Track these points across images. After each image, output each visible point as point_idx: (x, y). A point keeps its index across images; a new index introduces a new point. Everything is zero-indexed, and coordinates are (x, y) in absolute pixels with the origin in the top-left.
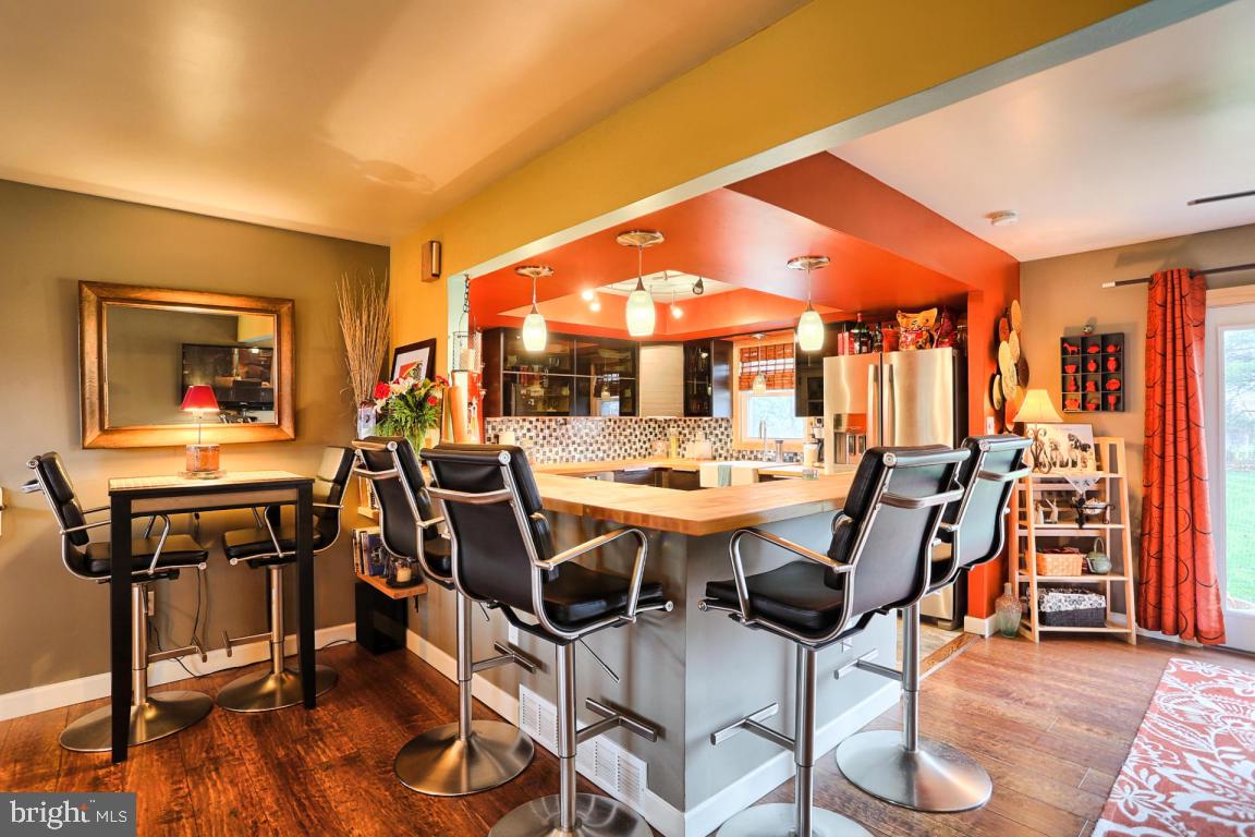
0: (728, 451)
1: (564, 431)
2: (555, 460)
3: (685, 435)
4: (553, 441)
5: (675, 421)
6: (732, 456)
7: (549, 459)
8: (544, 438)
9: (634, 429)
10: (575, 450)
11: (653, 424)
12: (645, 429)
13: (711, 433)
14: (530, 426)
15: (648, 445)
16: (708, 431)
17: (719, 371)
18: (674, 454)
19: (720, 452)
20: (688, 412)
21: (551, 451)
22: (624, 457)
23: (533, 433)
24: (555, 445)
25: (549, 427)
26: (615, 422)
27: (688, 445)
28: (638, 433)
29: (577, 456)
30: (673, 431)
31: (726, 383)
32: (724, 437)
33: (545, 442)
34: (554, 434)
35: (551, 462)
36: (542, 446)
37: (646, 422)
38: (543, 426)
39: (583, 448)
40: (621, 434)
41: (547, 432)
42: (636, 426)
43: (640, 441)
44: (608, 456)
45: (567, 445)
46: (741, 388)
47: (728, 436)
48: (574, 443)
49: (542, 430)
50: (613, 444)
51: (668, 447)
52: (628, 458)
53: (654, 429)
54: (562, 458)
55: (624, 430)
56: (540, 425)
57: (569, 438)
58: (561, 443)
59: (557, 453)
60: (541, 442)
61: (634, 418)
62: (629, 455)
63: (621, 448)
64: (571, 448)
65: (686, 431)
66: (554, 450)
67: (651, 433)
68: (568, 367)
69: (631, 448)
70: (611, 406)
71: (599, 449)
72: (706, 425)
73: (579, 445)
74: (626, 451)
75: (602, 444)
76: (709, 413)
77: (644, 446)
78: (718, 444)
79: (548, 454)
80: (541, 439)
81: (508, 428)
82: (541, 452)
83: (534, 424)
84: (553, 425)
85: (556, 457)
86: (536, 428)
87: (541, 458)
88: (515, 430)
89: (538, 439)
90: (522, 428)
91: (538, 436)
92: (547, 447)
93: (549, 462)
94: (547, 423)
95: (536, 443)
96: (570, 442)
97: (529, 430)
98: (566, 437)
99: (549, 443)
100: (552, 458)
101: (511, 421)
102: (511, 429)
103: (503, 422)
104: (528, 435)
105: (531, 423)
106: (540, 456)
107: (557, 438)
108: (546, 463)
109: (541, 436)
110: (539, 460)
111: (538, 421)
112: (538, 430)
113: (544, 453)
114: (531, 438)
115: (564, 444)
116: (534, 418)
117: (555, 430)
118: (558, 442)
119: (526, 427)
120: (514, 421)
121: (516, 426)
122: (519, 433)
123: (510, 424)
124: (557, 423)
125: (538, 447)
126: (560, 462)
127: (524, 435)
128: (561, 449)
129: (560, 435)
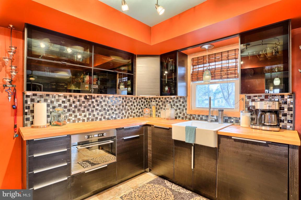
0: (184, 114)
1: (90, 103)
2: (84, 120)
3: (160, 106)
4: (82, 109)
5: (155, 99)
6: (186, 117)
7: (79, 119)
8: (76, 107)
9: (134, 103)
10: (98, 114)
11: (143, 100)
12: (139, 102)
13: (174, 105)
14: (64, 100)
15: (141, 110)
16: (172, 103)
18: (154, 116)
19: (179, 115)
20: (162, 93)
21: (80, 115)
22: (128, 117)
23: (67, 104)
24: (84, 111)
25: (79, 101)
26: (123, 99)
27: (162, 111)
28: (135, 104)
29: (99, 117)
30: (154, 103)
31: (184, 78)
32: (182, 107)
33: (76, 110)
34: (83, 105)
35: (81, 122)
36: (74, 112)
37: (140, 99)
39: (103, 112)
40: (126, 105)
41: (78, 104)
42: (135, 101)
43: (136, 108)
44: (119, 117)
45: (93, 111)
46: (192, 80)
47: (184, 106)
48: (97, 110)
49: (74, 102)
50: (122, 110)
51: (151, 111)
52: (130, 118)
53: (144, 102)
54: (88, 119)
55: (128, 103)
56: (72, 99)
57: (94, 107)
58: (88, 110)
59: (85, 116)
60: (73, 109)
61: (134, 97)
62: (131, 116)
63: (126, 113)
64: (95, 113)
65: (160, 104)
66: (83, 114)
67: (142, 105)
69: (132, 112)
70: (123, 90)
71: (113, 113)
72: (171, 101)
73: (100, 111)
74: (129, 113)
75: (115, 110)
76: (176, 94)
77: (139, 111)
78: (178, 111)
79: (79, 117)
80: (73, 108)
81: (46, 100)
82: (73, 116)
83: (68, 98)
84: (83, 99)
85: (84, 118)
86: (69, 101)
87: (73, 119)
88: (52, 102)
89: (71, 108)
90: (58, 101)
91: (71, 105)
92: (78, 113)
93: (79, 121)
94: (78, 98)
95: (69, 110)
96: (94, 109)
97: (63, 102)
98: (92, 106)
99: (79, 110)
100: (81, 119)
101: (48, 95)
102: (49, 101)
103: (41, 96)
104: (63, 105)
105: (65, 97)
106: (72, 118)
107: (85, 107)
108: (76, 122)
109: (73, 106)
110: (71, 121)
111: (71, 96)
112: (71, 102)
113: (76, 116)
114: (65, 107)
115: (90, 110)
116: (68, 94)
117: (84, 102)
118: (86, 109)
119: (61, 99)
120: (51, 96)
121: (53, 99)
122: (56, 104)
123: (47, 98)
124: (85, 98)
125: (71, 113)
126: (87, 121)
127: (60, 105)
128: (87, 113)
129: (87, 105)
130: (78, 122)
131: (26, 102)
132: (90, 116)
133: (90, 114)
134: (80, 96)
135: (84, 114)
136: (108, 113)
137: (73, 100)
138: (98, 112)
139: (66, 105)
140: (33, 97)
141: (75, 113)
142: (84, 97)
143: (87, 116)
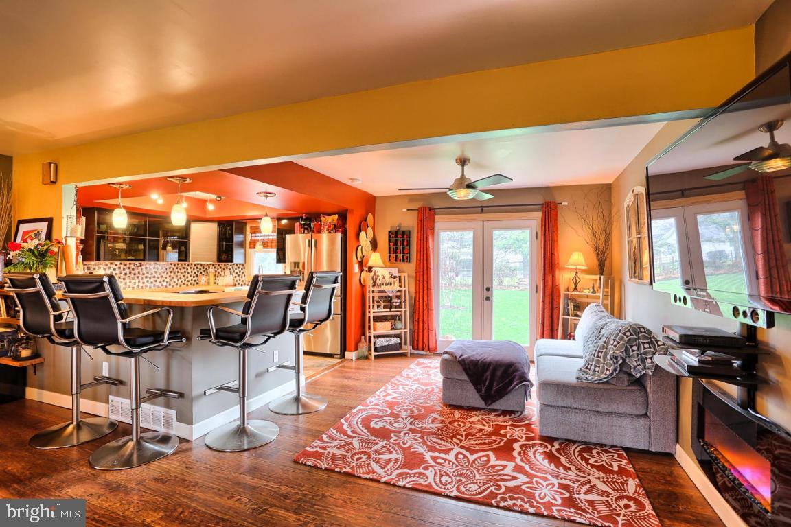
0: (243, 281)
1: (139, 270)
2: (133, 288)
3: (219, 273)
4: (132, 276)
5: (213, 265)
6: (245, 284)
7: (129, 287)
8: (126, 274)
9: (187, 269)
10: (148, 281)
11: (199, 267)
12: (194, 269)
13: (234, 272)
14: (116, 267)
15: (196, 278)
16: (232, 270)
17: (237, 238)
18: (212, 284)
19: (238, 281)
20: (220, 260)
21: (130, 282)
22: (180, 286)
23: (118, 272)
24: (133, 279)
25: (129, 268)
26: (175, 265)
27: (220, 278)
28: (189, 271)
29: (149, 285)
30: (211, 270)
31: (242, 245)
32: (241, 274)
33: (126, 276)
34: (133, 272)
36: (124, 279)
37: (195, 265)
38: (125, 267)
39: (153, 280)
40: (178, 272)
41: (128, 271)
42: (189, 268)
43: (191, 276)
44: (170, 285)
45: (142, 279)
46: (250, 248)
47: (243, 273)
48: (146, 277)
50: (173, 278)
51: (209, 279)
52: (182, 286)
53: (200, 269)
54: (138, 286)
55: (180, 270)
56: (122, 266)
57: (143, 274)
58: (138, 277)
59: (135, 283)
60: (124, 276)
61: (187, 263)
62: (184, 284)
63: (178, 280)
64: (145, 280)
65: (220, 270)
66: (133, 281)
67: (198, 272)
68: (142, 233)
69: (185, 280)
70: (172, 255)
71: (164, 281)
72: (231, 267)
73: (150, 278)
74: (182, 282)
75: (166, 278)
76: (231, 260)
77: (194, 279)
78: (238, 278)
79: (128, 284)
84: (132, 267)
86: (120, 268)
91: (121, 273)
94: (128, 265)
96: (144, 277)
98: (141, 273)
99: (128, 277)
102: (102, 269)
104: (114, 272)
105: (116, 265)
107: (135, 274)
109: (124, 273)
111: (121, 264)
115: (140, 278)
117: (133, 270)
118: (135, 277)
119: (112, 267)
121: (106, 267)
124: (135, 265)
125: (122, 280)
127: (111, 273)
128: (137, 280)
129: (137, 272)
132: (140, 284)
133: (139, 282)
134: (130, 264)
136: (158, 281)
138: (148, 279)
142: (133, 265)
143: (137, 283)
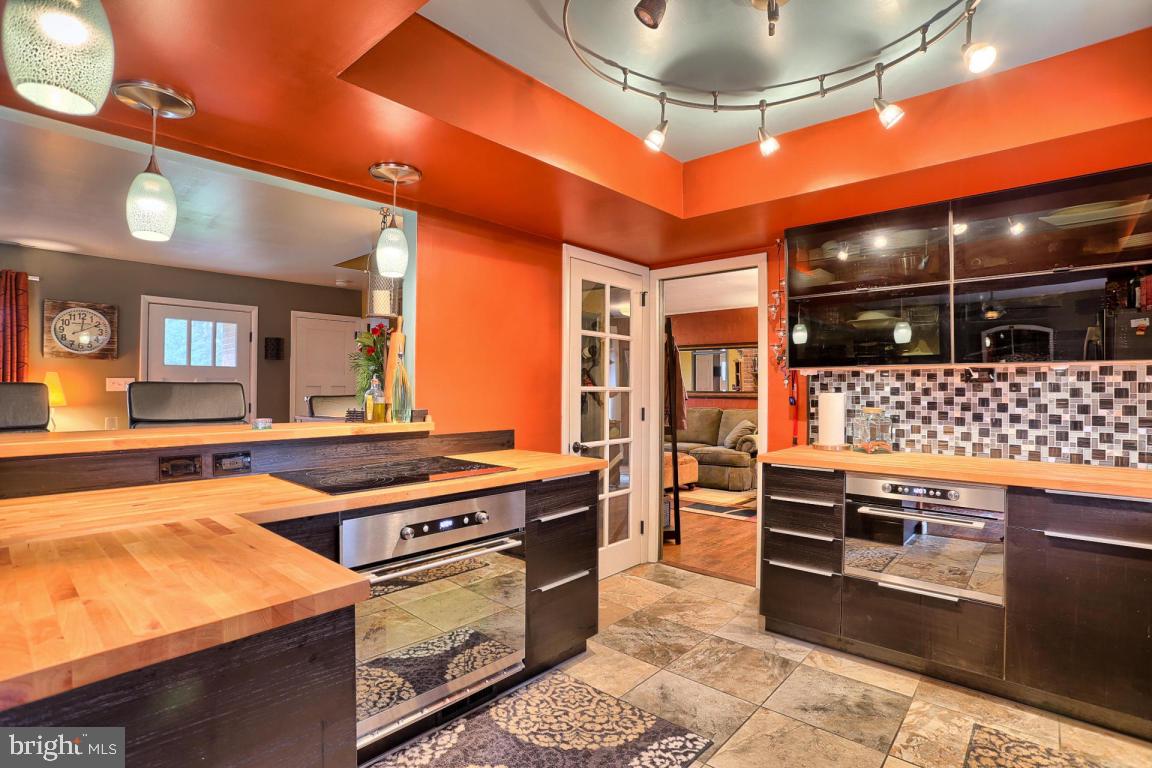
1: (986, 393)
4: (956, 413)
7: (944, 445)
8: (932, 406)
10: (1020, 433)
14: (898, 384)
21: (948, 431)
23: (906, 397)
24: (960, 421)
25: (943, 387)
29: (1026, 447)
33: (934, 414)
34: (959, 400)
35: (949, 453)
36: (927, 420)
38: (929, 385)
41: (939, 396)
45: (997, 423)
48: (1015, 419)
49: (926, 392)
54: (978, 447)
57: (1003, 408)
58: (978, 417)
59: (966, 437)
60: (925, 413)
64: (1008, 430)
66: (959, 430)
73: (1032, 424)
79: (941, 436)
80: (923, 408)
81: (851, 387)
82: (924, 432)
83: (908, 379)
84: (956, 381)
85: (962, 444)
86: (912, 387)
87: (925, 441)
88: (865, 391)
89: (917, 408)
90: (880, 387)
91: (916, 401)
92: (940, 423)
93: (945, 452)
94: (941, 379)
95: (911, 415)
96: (1004, 417)
97: (895, 391)
98: (993, 405)
99: (943, 416)
100: (951, 444)
101: (856, 374)
102: (858, 389)
103: (842, 377)
104: (894, 399)
105: (900, 377)
106: (921, 438)
107: (965, 407)
108: (935, 451)
109: (924, 403)
110: (918, 447)
111: (916, 373)
112: (917, 390)
113: (932, 435)
114: (900, 405)
115: (987, 419)
116: (906, 369)
117: (960, 392)
118: (968, 416)
119: (888, 384)
120: (862, 376)
121: (868, 384)
122: (875, 396)
123: (854, 380)
124: (966, 376)
125: (917, 422)
126: (974, 455)
127: (885, 400)
128: (975, 429)
129: (975, 400)
130: (940, 452)
131: (812, 391)
132: (986, 440)
133: (984, 433)
134: (949, 373)
135: (964, 429)
137: (923, 384)
138: (1022, 426)
139: (900, 398)
140: (826, 380)
141: (930, 423)
142: (962, 375)
143: (975, 438)
